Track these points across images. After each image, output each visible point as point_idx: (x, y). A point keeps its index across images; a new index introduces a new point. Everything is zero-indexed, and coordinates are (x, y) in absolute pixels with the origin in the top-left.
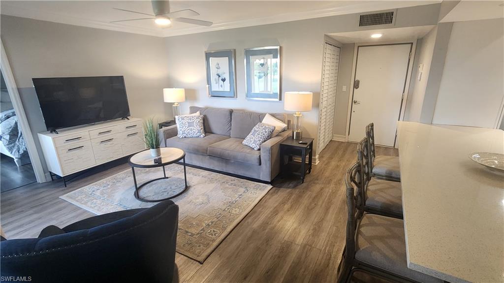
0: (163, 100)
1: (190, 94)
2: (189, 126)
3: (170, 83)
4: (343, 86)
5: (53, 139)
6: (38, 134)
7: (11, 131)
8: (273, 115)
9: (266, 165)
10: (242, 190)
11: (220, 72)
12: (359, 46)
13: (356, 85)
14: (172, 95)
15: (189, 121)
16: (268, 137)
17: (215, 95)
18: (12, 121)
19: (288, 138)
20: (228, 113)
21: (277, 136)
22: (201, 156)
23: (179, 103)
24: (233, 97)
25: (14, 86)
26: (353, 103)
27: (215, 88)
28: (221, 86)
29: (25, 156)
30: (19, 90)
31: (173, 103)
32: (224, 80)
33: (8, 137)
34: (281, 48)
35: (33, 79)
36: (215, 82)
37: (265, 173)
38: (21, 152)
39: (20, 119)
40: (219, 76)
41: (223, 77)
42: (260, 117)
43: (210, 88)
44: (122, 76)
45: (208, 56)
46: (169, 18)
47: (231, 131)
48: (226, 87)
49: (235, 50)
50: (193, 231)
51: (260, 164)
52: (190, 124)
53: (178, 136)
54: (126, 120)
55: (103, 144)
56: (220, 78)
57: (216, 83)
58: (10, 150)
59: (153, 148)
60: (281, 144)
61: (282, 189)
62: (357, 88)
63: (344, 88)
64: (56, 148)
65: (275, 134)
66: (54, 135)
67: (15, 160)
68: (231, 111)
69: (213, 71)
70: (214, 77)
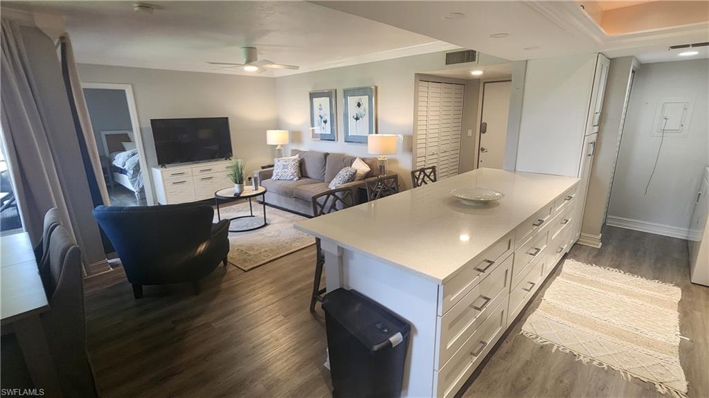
0: (267, 142)
1: (296, 136)
2: (283, 168)
3: (277, 125)
4: (469, 131)
5: (162, 172)
6: (153, 169)
7: (135, 167)
8: (363, 160)
11: (322, 113)
12: (485, 83)
13: (483, 129)
14: (275, 137)
15: (285, 163)
16: (348, 180)
18: (135, 158)
20: (323, 156)
21: (360, 180)
22: (289, 198)
23: (282, 146)
24: (334, 140)
25: (138, 126)
26: (480, 151)
27: (318, 130)
28: (324, 128)
29: (142, 191)
30: (141, 129)
31: (277, 146)
32: (325, 122)
33: (131, 172)
34: (376, 88)
35: (151, 120)
38: (141, 186)
39: (140, 157)
41: (324, 118)
42: (351, 161)
43: (313, 130)
44: (227, 118)
45: (313, 96)
46: (255, 66)
47: (325, 176)
48: (328, 129)
49: (336, 90)
50: (252, 253)
52: (285, 167)
53: (273, 178)
54: (228, 160)
55: (203, 182)
56: (322, 120)
57: (319, 125)
58: (133, 183)
59: (236, 183)
60: (359, 188)
62: (484, 133)
63: (470, 133)
64: (163, 180)
65: (357, 178)
66: (164, 169)
67: (136, 193)
68: (326, 155)
69: (317, 112)
70: (317, 118)
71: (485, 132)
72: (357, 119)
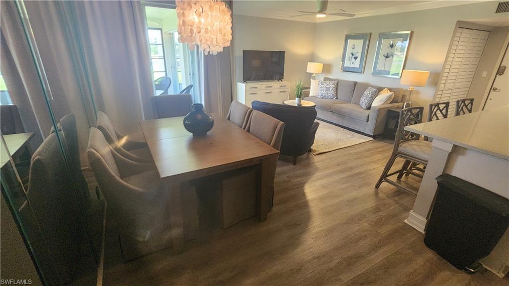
0: (306, 70)
1: (327, 68)
3: (312, 58)
4: (484, 72)
5: (245, 86)
6: (237, 83)
8: (390, 89)
9: (372, 122)
10: (349, 136)
11: (354, 51)
13: (501, 71)
14: (312, 68)
15: (327, 86)
17: (346, 70)
19: (398, 108)
20: (353, 84)
22: (325, 112)
23: (316, 74)
24: (361, 73)
26: (492, 90)
27: (347, 64)
28: (353, 63)
31: (313, 74)
32: (356, 58)
34: (412, 33)
35: (244, 51)
36: (348, 60)
37: (369, 128)
40: (353, 55)
41: (355, 56)
43: (343, 65)
44: (284, 52)
45: (348, 38)
46: (325, 14)
47: (352, 99)
48: (357, 64)
49: (371, 34)
51: (368, 121)
54: (281, 81)
56: (353, 57)
57: (350, 60)
59: (297, 97)
60: (389, 110)
61: (380, 142)
62: (500, 75)
63: (485, 74)
64: (246, 92)
66: (246, 84)
68: (355, 83)
69: (349, 50)
70: (348, 54)
71: (503, 74)
72: (387, 57)
